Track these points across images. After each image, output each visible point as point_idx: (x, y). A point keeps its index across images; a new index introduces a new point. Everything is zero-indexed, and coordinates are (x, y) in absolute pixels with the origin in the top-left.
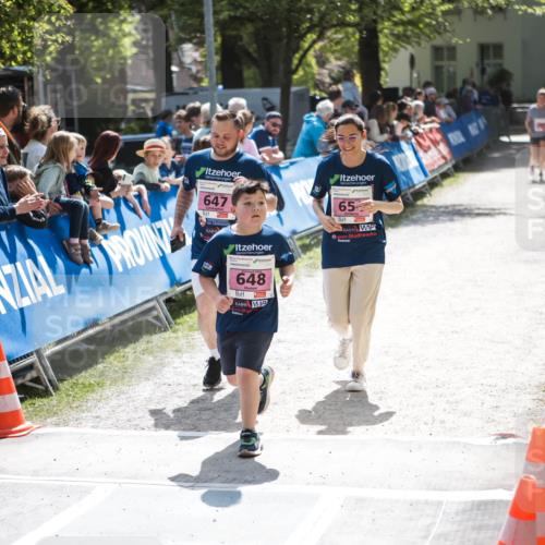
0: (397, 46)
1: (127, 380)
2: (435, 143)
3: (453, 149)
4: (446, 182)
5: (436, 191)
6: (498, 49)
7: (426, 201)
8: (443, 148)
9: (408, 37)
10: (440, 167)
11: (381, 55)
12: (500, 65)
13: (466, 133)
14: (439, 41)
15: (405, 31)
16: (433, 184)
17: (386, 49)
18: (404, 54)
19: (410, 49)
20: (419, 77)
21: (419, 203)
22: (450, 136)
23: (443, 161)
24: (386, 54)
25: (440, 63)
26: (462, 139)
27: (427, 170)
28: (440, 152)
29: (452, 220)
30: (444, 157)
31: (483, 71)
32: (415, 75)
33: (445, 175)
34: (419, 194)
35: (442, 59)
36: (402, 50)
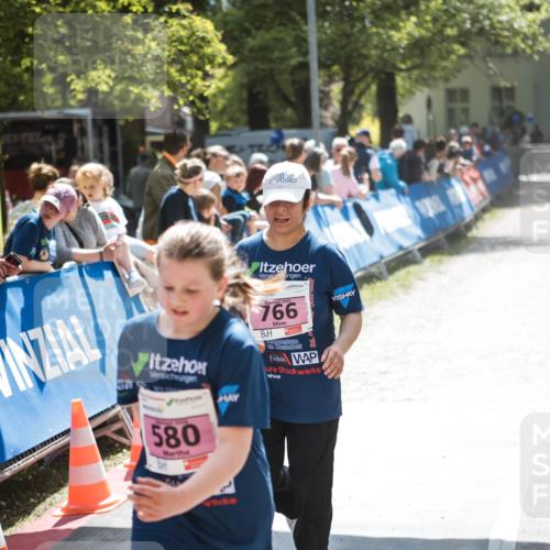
0: (414, 89)
2: (475, 180)
3: (489, 186)
4: (487, 216)
5: (480, 224)
6: (510, 93)
7: (474, 233)
8: (481, 184)
9: (425, 80)
10: (480, 202)
11: (398, 98)
12: (513, 107)
13: (497, 170)
15: (421, 74)
16: (477, 218)
17: (403, 92)
18: (421, 96)
19: (426, 91)
21: (469, 234)
22: (485, 174)
23: (481, 198)
24: (403, 96)
25: (453, 105)
26: (495, 177)
27: (473, 204)
28: (478, 189)
29: (508, 249)
30: (482, 194)
31: (502, 113)
32: (431, 117)
33: (484, 210)
34: (469, 227)
35: (455, 102)
36: (418, 93)
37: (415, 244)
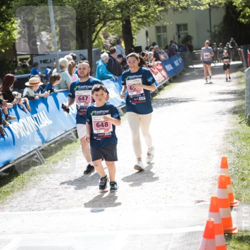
0: (140, 27)
1: (25, 188)
2: (160, 70)
3: (168, 73)
4: (166, 88)
5: (161, 92)
6: (185, 26)
7: (157, 97)
8: (163, 72)
9: (144, 23)
10: (163, 81)
11: (133, 32)
12: (187, 33)
13: (173, 65)
14: (158, 24)
15: (143, 20)
16: (160, 89)
17: (135, 29)
18: (143, 31)
19: (146, 29)
20: (150, 41)
21: (154, 98)
22: (166, 67)
23: (164, 78)
24: (135, 31)
25: (159, 34)
26: (172, 68)
27: (157, 83)
28: (162, 74)
29: (169, 105)
31: (179, 37)
32: (149, 40)
33: (165, 85)
34: (154, 94)
35: (160, 32)
36: (142, 29)
37: (120, 106)
